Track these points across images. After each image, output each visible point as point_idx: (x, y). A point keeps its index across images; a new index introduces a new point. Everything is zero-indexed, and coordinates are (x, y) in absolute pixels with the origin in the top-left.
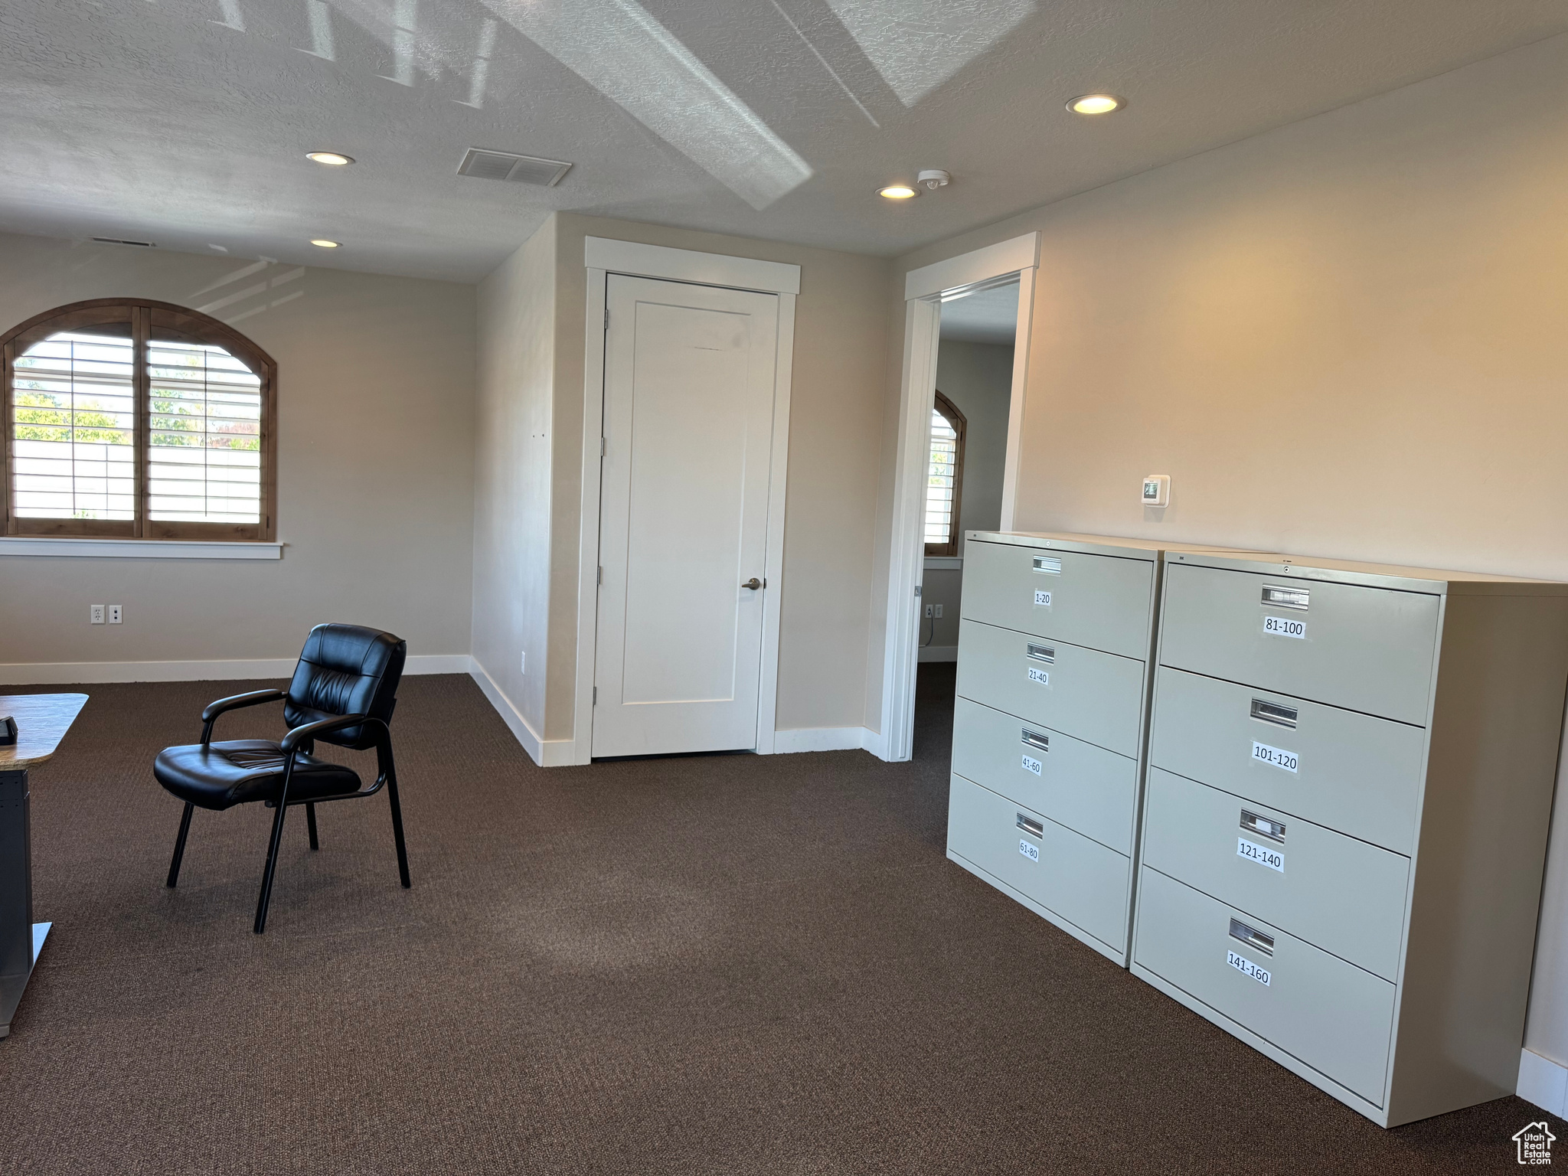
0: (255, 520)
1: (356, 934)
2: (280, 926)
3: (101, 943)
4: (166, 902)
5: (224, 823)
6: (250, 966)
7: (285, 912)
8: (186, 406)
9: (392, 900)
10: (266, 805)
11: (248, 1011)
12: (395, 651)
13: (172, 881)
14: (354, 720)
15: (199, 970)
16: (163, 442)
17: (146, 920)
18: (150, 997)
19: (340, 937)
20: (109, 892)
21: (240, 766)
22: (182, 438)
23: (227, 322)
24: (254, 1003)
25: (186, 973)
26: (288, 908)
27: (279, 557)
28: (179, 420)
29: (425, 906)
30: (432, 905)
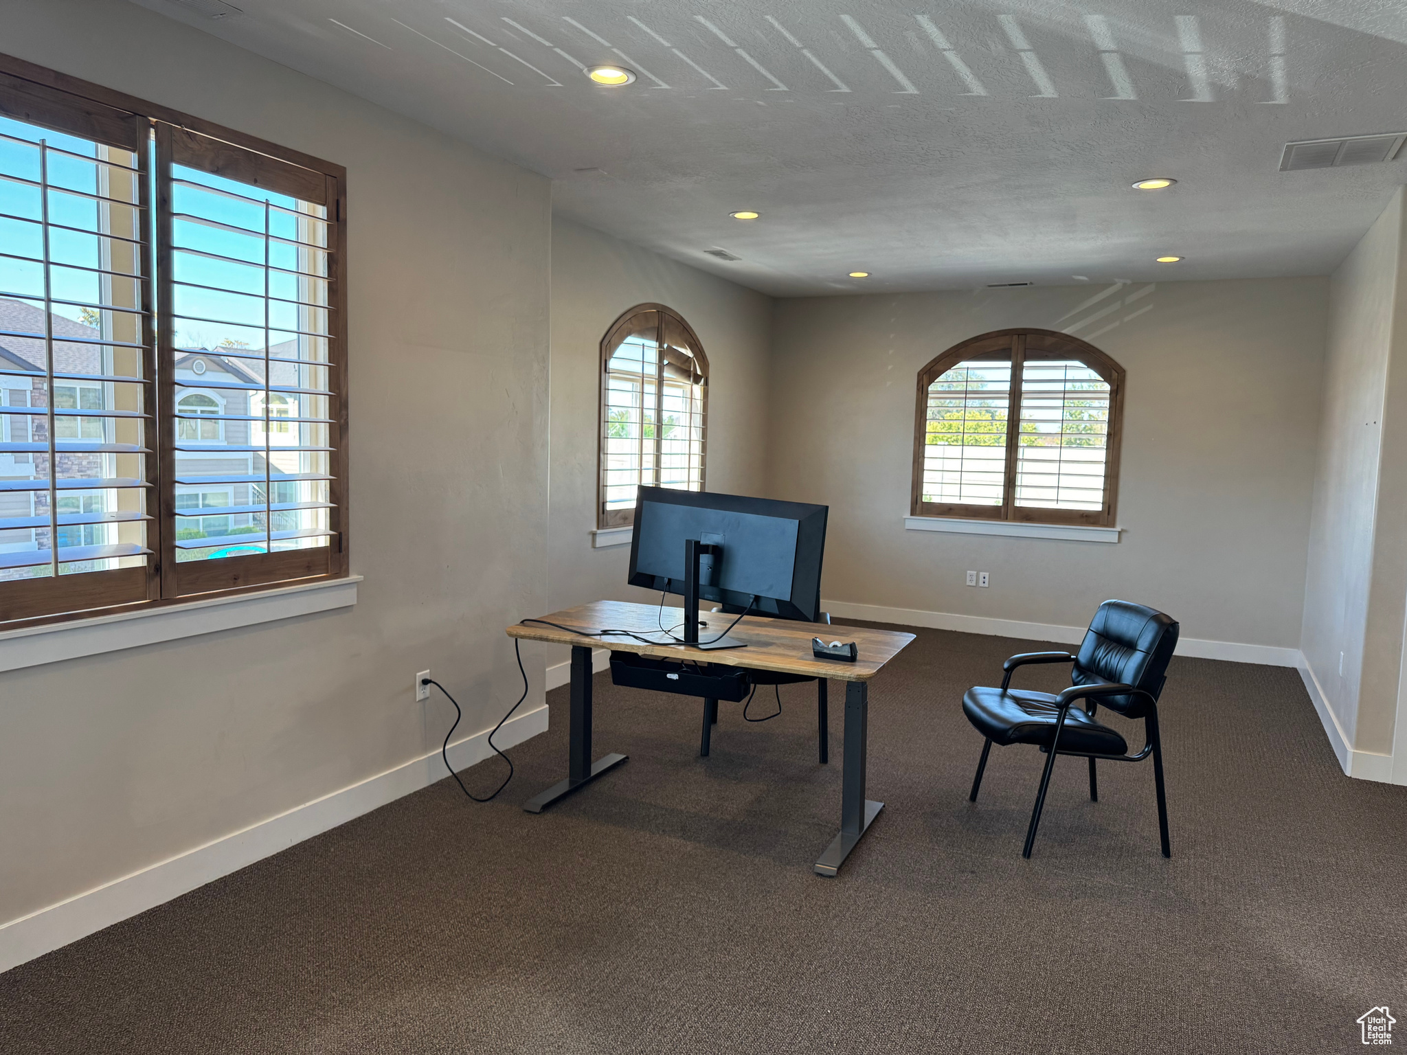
0: (1098, 507)
1: (1106, 884)
2: (1045, 857)
3: (912, 830)
4: (965, 811)
5: (1027, 760)
6: (1011, 882)
7: (1052, 847)
8: (1093, 412)
9: (1149, 864)
10: (1041, 750)
11: (998, 918)
12: (1168, 632)
13: (973, 797)
14: (1125, 690)
15: (973, 872)
16: (1073, 444)
17: (947, 821)
18: (932, 881)
19: (1092, 882)
20: (929, 792)
21: (1026, 712)
22: (1089, 440)
23: (1086, 339)
24: (1005, 914)
25: (963, 872)
26: (1056, 844)
27: (1117, 542)
28: (1088, 425)
29: (1179, 879)
30: (1186, 881)
